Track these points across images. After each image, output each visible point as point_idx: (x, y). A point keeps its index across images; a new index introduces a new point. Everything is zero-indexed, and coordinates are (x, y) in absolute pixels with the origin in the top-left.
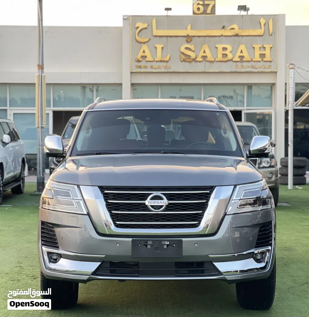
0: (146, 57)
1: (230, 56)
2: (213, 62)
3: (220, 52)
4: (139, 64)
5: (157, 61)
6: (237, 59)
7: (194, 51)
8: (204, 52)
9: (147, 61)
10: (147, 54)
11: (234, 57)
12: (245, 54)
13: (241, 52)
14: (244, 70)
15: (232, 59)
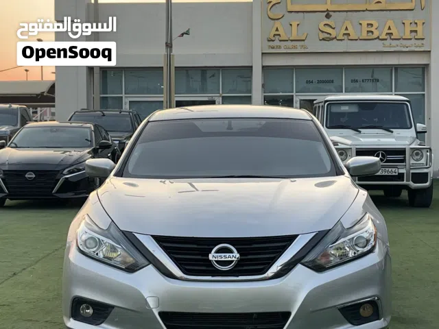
0: (279, 35)
1: (376, 34)
2: (356, 40)
3: (365, 29)
4: (271, 44)
5: (292, 40)
6: (383, 36)
7: (334, 28)
8: (347, 29)
9: (281, 41)
10: (281, 32)
11: (381, 34)
12: (393, 31)
13: (389, 28)
14: (392, 50)
15: (378, 38)
